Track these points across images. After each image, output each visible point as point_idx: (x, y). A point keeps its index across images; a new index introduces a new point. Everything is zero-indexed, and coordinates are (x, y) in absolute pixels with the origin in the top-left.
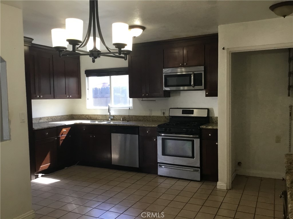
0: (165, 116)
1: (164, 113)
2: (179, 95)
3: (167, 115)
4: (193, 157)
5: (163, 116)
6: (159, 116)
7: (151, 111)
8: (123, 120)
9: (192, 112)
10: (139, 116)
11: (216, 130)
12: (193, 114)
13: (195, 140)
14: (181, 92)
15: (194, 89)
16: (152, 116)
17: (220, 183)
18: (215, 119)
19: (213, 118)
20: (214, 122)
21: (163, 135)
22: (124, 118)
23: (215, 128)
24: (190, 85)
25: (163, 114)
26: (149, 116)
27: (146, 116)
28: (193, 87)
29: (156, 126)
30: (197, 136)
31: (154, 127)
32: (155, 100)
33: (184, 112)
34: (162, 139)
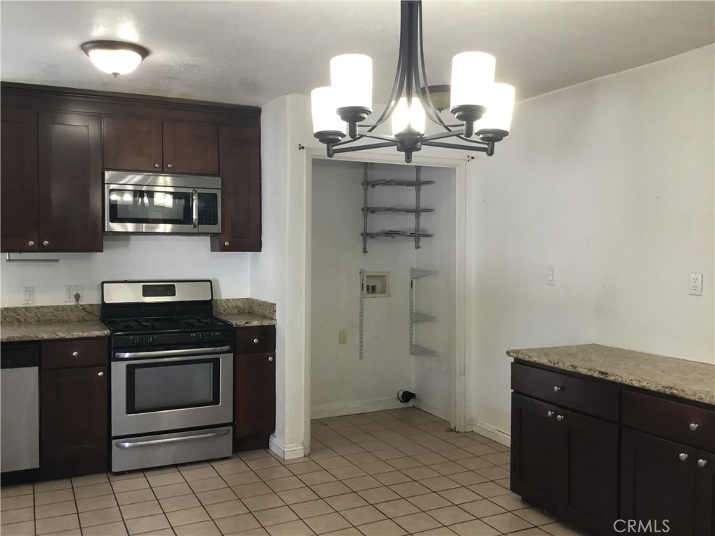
0: (81, 305)
1: (77, 297)
3: (90, 298)
4: (216, 401)
5: (75, 306)
6: (62, 306)
7: (30, 290)
9: (170, 290)
11: (272, 329)
12: (174, 295)
13: (222, 358)
15: (196, 230)
17: (289, 446)
18: (224, 304)
19: (218, 302)
20: (222, 311)
21: (127, 355)
23: (266, 323)
24: (189, 221)
25: (74, 300)
26: (25, 308)
28: (195, 226)
29: (108, 333)
30: (226, 348)
31: (98, 338)
32: (57, 261)
33: (147, 291)
34: (128, 367)
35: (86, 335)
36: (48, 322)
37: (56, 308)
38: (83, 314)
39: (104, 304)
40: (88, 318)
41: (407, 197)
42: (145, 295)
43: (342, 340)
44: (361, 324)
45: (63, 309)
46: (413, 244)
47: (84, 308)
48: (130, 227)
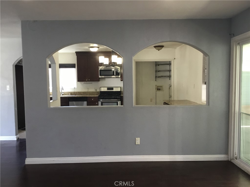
1: (96, 90)
2: (105, 80)
3: (98, 90)
7: (88, 89)
8: (71, 95)
9: (112, 89)
10: (81, 92)
13: (118, 102)
14: (106, 78)
16: (89, 92)
21: (101, 100)
22: (71, 93)
24: (114, 75)
26: (87, 92)
27: (86, 92)
28: (115, 76)
29: (98, 96)
31: (96, 97)
32: (92, 83)
33: (108, 89)
34: (101, 102)
35: (94, 96)
36: (91, 94)
37: (92, 92)
38: (97, 93)
39: (100, 91)
40: (98, 94)
41: (167, 67)
42: (107, 90)
43: (151, 101)
44: (156, 97)
45: (94, 92)
46: (169, 79)
47: (97, 92)
48: (103, 77)
